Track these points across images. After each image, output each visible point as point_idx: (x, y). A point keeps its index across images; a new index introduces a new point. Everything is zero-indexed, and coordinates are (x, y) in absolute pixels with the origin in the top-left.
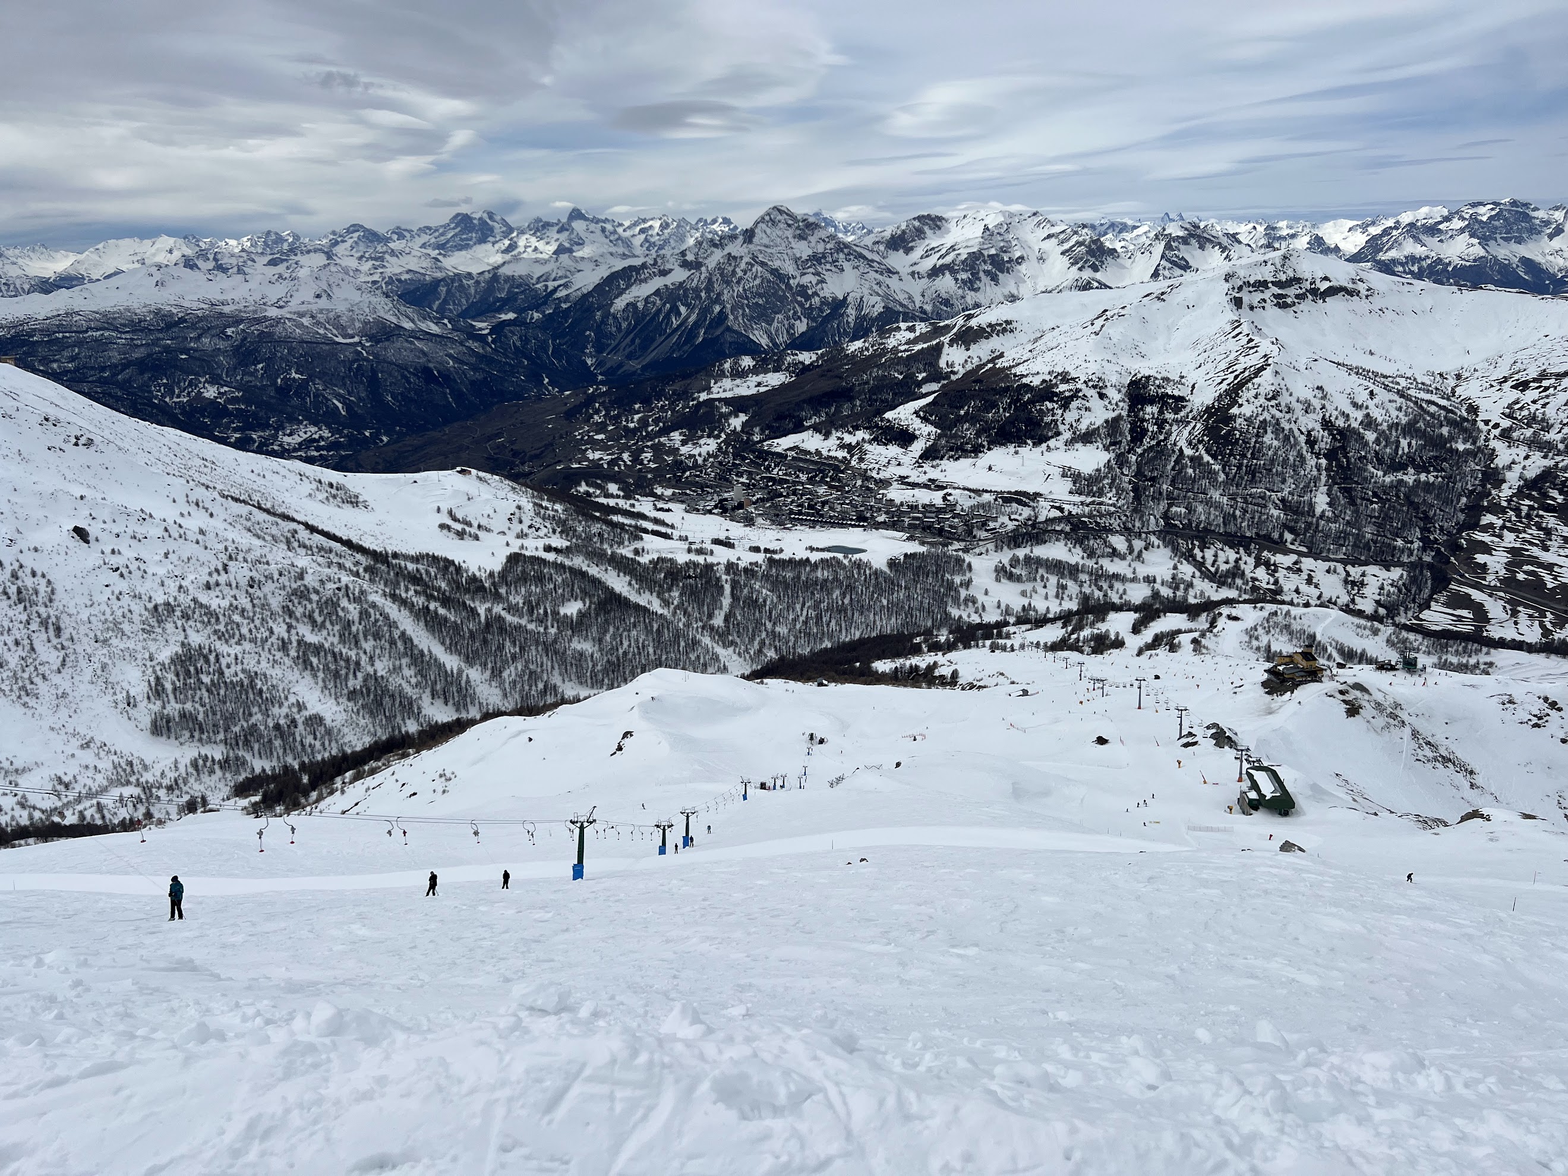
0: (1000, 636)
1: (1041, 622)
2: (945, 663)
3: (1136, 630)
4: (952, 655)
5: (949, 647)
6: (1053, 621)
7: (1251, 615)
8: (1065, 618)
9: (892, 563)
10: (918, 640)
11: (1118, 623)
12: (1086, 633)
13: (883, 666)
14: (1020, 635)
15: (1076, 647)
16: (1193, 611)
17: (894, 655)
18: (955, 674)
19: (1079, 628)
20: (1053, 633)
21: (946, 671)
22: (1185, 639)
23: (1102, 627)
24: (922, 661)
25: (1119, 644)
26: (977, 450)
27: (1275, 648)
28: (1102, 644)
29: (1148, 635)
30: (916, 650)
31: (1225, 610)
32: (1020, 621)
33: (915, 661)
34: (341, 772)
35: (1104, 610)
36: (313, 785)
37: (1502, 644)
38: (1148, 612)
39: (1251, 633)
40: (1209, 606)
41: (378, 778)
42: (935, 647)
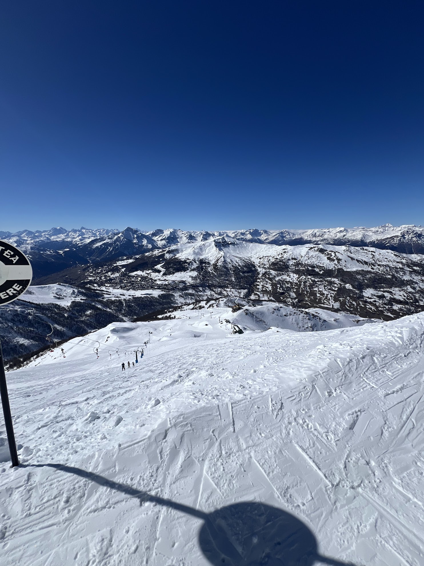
0: (182, 308)
1: (189, 305)
2: (173, 314)
3: (206, 304)
4: (173, 313)
5: (172, 311)
6: (191, 304)
7: (225, 300)
8: (193, 303)
9: (159, 296)
10: (166, 311)
11: (203, 304)
12: (197, 306)
13: (160, 317)
14: (185, 307)
15: (196, 309)
16: (215, 300)
17: (162, 314)
18: (175, 317)
19: (196, 305)
20: (192, 306)
21: (173, 316)
22: (215, 305)
23: (200, 304)
24: (168, 315)
25: (204, 307)
26: (174, 273)
27: (229, 305)
28: (201, 308)
29: (209, 305)
30: (166, 313)
31: (221, 299)
32: (185, 305)
33: (166, 315)
34: (32, 356)
35: (200, 301)
36: (24, 361)
37: (263, 301)
38: (208, 300)
39: (225, 303)
40: (218, 299)
41: (44, 356)
42: (170, 312)
